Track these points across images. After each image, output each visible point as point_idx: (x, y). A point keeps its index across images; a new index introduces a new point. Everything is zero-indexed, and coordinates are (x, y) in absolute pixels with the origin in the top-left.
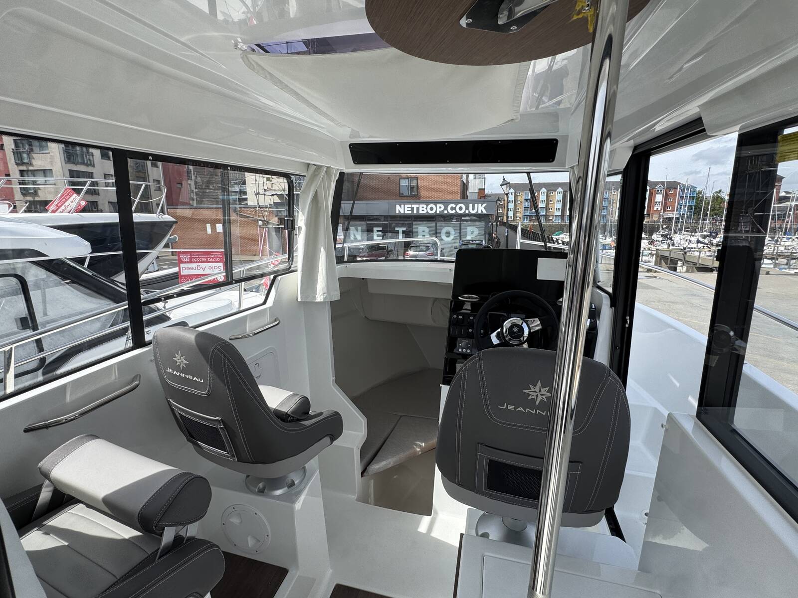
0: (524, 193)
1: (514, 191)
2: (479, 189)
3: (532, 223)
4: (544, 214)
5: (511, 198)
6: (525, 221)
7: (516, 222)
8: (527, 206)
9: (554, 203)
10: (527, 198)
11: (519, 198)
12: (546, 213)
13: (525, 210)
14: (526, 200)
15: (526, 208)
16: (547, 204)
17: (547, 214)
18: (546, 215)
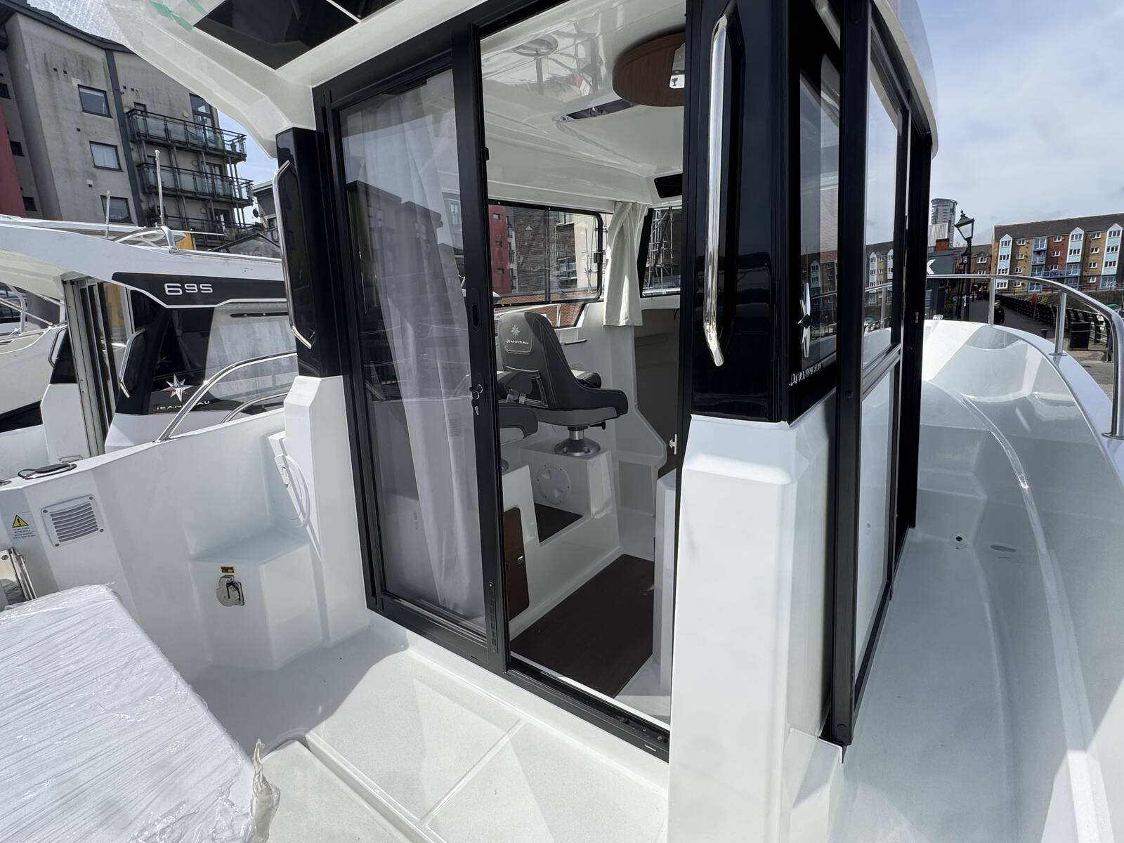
0: (1033, 241)
1: (1011, 239)
2: (938, 241)
3: (1049, 293)
4: (1078, 274)
5: (1006, 250)
6: (1034, 290)
7: (1014, 293)
8: (1038, 263)
9: (1102, 254)
10: (1039, 248)
11: (1022, 251)
12: (1082, 273)
13: (1034, 270)
14: (1038, 253)
15: (1036, 267)
16: (1085, 255)
17: (1085, 274)
18: (1082, 276)
